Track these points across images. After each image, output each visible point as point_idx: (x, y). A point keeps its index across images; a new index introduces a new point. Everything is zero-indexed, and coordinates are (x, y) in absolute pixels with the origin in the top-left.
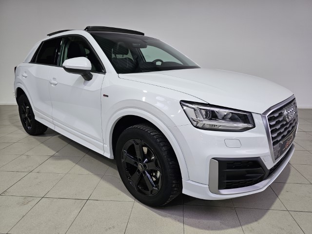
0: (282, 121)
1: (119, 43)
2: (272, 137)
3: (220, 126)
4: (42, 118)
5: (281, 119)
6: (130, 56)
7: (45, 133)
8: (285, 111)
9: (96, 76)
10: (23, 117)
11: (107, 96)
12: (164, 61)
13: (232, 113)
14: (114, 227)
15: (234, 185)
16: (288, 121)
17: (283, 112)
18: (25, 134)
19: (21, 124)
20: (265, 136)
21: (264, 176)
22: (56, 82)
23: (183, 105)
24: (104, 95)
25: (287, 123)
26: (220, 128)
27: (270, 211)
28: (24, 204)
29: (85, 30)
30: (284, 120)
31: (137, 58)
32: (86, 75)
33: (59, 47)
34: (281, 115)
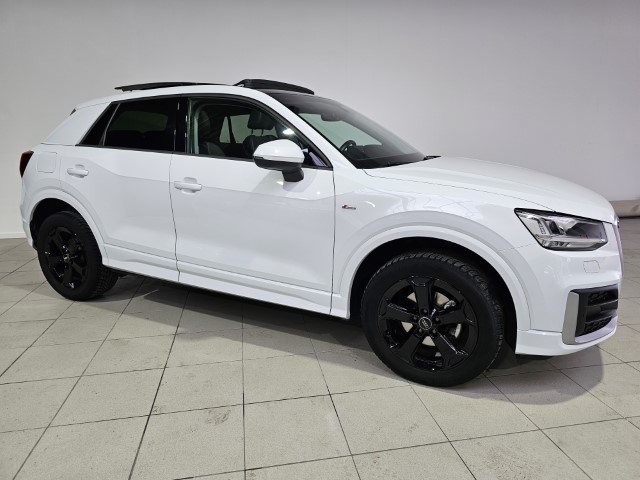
3: (569, 243)
9: (313, 174)
10: (53, 262)
11: (353, 208)
22: (194, 186)
24: (345, 207)
26: (569, 246)
28: (219, 420)
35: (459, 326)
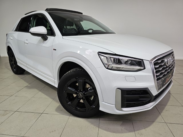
0: (163, 65)
1: (68, 19)
2: (156, 76)
3: (123, 68)
4: (21, 64)
5: (162, 64)
6: (74, 27)
7: (24, 73)
8: (166, 59)
9: (50, 38)
10: (11, 63)
11: (55, 50)
12: (94, 30)
13: (131, 60)
14: (55, 131)
15: (131, 105)
16: (168, 66)
17: (164, 60)
18: (13, 73)
19: (10, 68)
20: (152, 74)
21: (151, 100)
22: (27, 42)
23: (100, 55)
24: (54, 49)
25: (167, 67)
27: (155, 123)
28: (4, 115)
29: (46, 10)
30: (165, 65)
31: (79, 28)
32: (44, 37)
33: (30, 21)
34: (162, 61)
35: (93, 96)
